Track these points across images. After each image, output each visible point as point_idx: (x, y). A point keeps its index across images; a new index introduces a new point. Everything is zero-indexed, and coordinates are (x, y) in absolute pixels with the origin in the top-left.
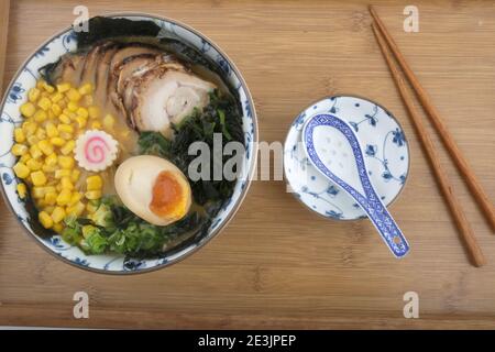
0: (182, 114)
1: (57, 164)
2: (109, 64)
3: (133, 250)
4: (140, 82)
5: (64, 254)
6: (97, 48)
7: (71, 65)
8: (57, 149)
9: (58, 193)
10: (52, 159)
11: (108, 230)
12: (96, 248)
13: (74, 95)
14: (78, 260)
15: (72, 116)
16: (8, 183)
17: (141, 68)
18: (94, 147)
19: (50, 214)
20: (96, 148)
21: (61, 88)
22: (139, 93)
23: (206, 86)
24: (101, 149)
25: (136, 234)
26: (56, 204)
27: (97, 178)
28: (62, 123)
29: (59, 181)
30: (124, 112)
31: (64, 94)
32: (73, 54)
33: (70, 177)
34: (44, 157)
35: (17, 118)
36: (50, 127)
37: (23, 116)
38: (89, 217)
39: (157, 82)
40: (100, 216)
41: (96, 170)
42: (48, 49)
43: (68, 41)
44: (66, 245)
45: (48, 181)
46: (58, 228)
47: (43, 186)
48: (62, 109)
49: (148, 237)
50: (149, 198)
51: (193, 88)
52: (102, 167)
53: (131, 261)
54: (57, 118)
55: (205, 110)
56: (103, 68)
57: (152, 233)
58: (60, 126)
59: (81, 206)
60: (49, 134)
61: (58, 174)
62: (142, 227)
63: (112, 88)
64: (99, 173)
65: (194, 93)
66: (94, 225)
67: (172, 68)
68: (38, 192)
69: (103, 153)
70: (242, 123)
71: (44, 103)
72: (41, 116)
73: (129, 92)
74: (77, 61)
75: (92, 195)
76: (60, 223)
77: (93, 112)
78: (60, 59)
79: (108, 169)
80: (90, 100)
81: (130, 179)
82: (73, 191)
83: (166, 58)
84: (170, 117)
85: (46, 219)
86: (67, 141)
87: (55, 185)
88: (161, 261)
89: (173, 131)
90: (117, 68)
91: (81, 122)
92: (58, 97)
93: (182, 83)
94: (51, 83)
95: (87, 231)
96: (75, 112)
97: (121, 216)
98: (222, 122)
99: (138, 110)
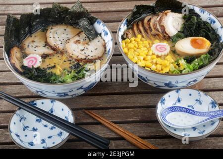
20: (160, 48)
21: (132, 39)
23: (181, 16)
43: (125, 25)
51: (177, 17)
56: (141, 28)
58: (142, 49)
61: (154, 61)
64: (168, 54)
65: (179, 19)
67: (167, 12)
74: (130, 31)
77: (149, 41)
80: (144, 39)
84: (177, 29)
89: (181, 33)
90: (148, 24)
92: (133, 42)
99: (166, 30)
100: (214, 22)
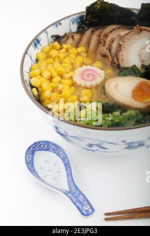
1: (60, 82)
2: (100, 35)
7: (73, 37)
10: (57, 78)
13: (74, 51)
15: (72, 61)
18: (88, 74)
21: (65, 46)
22: (123, 42)
24: (92, 74)
27: (88, 90)
29: (61, 91)
32: (74, 33)
34: (51, 79)
35: (34, 59)
36: (57, 64)
43: (73, 23)
48: (65, 57)
60: (56, 67)
61: (60, 87)
64: (91, 88)
69: (94, 77)
74: (77, 37)
78: (65, 35)
80: (84, 54)
81: (116, 87)
86: (67, 72)
87: (59, 94)
90: (105, 35)
92: (63, 50)
96: (74, 59)
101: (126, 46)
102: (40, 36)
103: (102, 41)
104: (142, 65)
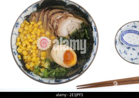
0: (72, 31)
1: (31, 48)
2: (48, 15)
3: (58, 76)
4: (59, 21)
5: (35, 78)
6: (44, 10)
7: (35, 16)
8: (31, 43)
9: (32, 58)
10: (29, 47)
11: (49, 70)
12: (46, 76)
13: (36, 25)
14: (40, 80)
15: (36, 32)
16: (15, 55)
17: (59, 16)
18: (43, 43)
19: (29, 65)
20: (44, 42)
21: (32, 23)
22: (59, 24)
23: (80, 22)
24: (46, 43)
25: (59, 71)
26: (31, 61)
27: (44, 52)
28: (32, 34)
29: (32, 54)
30: (53, 30)
31: (33, 25)
32: (35, 12)
33: (35, 52)
34: (26, 46)
35: (17, 33)
36: (28, 36)
37: (19, 32)
38: (42, 65)
39: (65, 20)
40: (46, 65)
41: (44, 50)
42: (27, 10)
43: (34, 8)
44: (35, 75)
45: (28, 54)
46: (32, 69)
47: (26, 55)
48: (32, 30)
49: (63, 72)
50: (62, 59)
51: (76, 22)
52: (46, 49)
53: (57, 80)
54: (30, 33)
55: (80, 29)
56: (45, 16)
57: (64, 70)
58: (32, 36)
59: (39, 62)
60: (28, 38)
61: (31, 51)
62: (60, 68)
63: (49, 23)
65: (76, 24)
66: (44, 68)
67: (70, 16)
68: (25, 57)
69: (46, 44)
70: (92, 33)
71: (26, 28)
72: (25, 32)
73: (55, 24)
74: (37, 14)
75: (43, 58)
76: (32, 67)
77: (43, 31)
78: (31, 14)
79: (48, 49)
80: (41, 27)
81: (56, 53)
82: (36, 57)
83: (67, 13)
84: (68, 32)
85: (28, 66)
86: (34, 40)
87: (30, 55)
88: (67, 80)
89: (69, 37)
90: (50, 16)
91: (39, 34)
92: (31, 26)
93: (73, 21)
94: (28, 22)
95: (42, 70)
96: (37, 31)
97: (54, 65)
98: (86, 33)
99: (58, 30)
100: (95, 45)
101: (60, 26)
102: (18, 21)
103: (49, 19)
104: (69, 34)
